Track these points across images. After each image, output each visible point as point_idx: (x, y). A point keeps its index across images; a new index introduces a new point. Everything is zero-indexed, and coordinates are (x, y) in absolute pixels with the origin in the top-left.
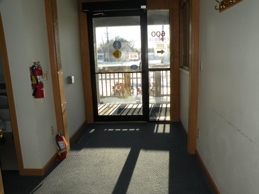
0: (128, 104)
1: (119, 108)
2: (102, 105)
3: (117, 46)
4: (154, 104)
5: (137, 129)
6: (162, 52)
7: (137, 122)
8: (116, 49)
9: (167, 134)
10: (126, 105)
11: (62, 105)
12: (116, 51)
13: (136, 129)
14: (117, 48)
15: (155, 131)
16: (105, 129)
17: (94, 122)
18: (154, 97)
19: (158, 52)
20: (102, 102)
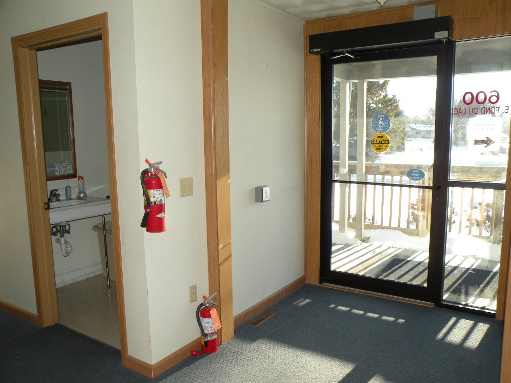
0: (421, 252)
1: (396, 257)
2: (365, 245)
3: (381, 124)
4: (483, 260)
5: (401, 321)
6: (487, 142)
7: (411, 301)
8: (377, 131)
9: (469, 350)
10: (414, 252)
11: (221, 246)
12: (378, 137)
13: (397, 318)
14: (381, 129)
15: (441, 335)
16: (331, 304)
17: (321, 283)
18: (490, 242)
19: (477, 142)
20: (368, 236)
